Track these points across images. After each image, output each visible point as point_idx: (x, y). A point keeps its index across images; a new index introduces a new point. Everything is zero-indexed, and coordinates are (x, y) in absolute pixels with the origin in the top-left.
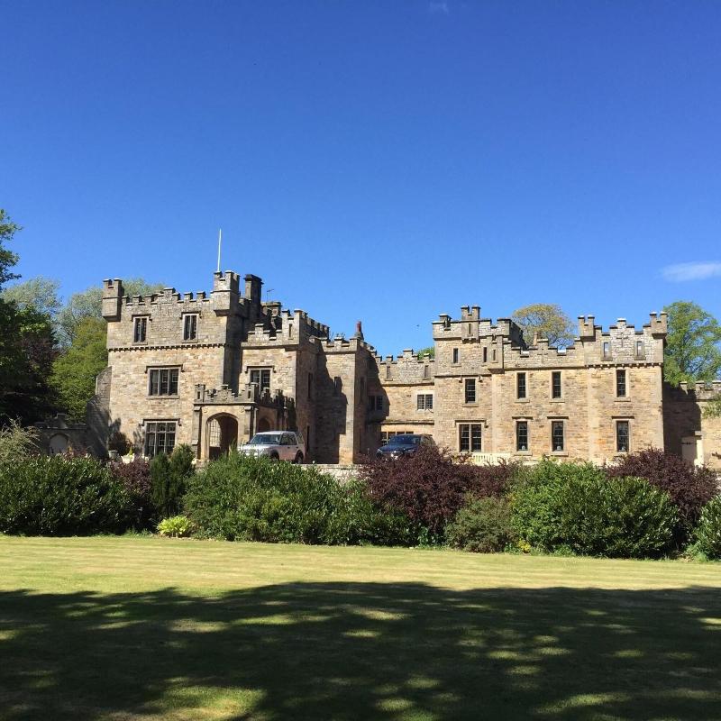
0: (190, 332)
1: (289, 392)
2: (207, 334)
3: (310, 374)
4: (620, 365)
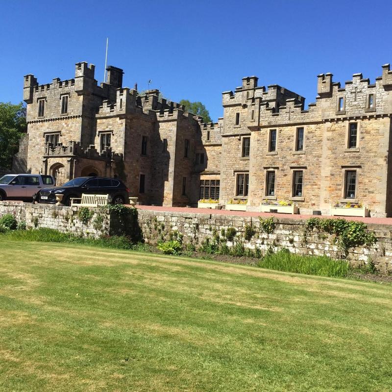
2: (73, 108)
3: (144, 137)
4: (351, 118)
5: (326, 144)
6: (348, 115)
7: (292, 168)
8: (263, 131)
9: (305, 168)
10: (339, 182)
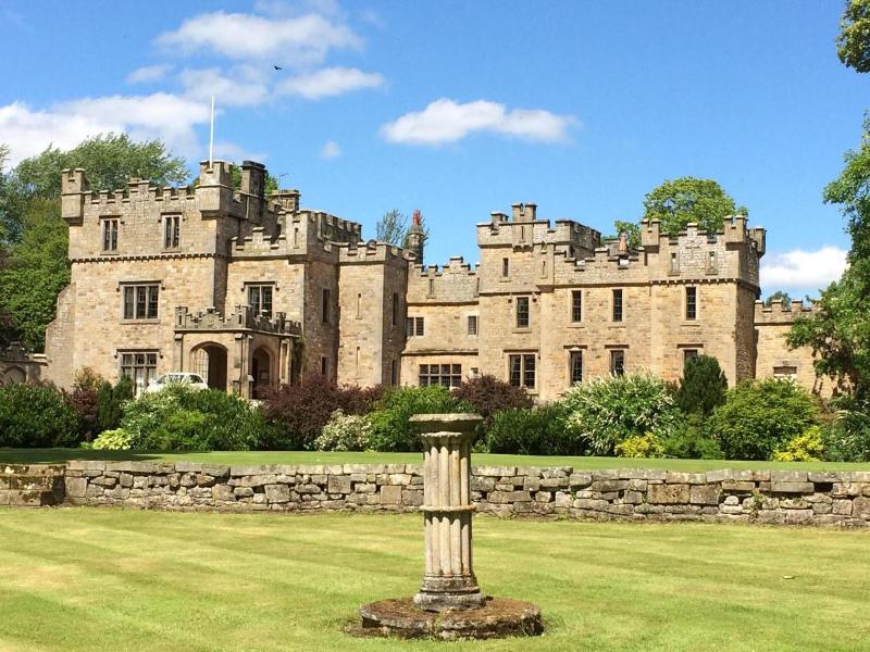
0: (172, 239)
1: (295, 314)
2: (192, 241)
3: (325, 291)
4: (688, 281)
5: (656, 314)
6: (683, 277)
7: (607, 347)
8: (559, 292)
9: (627, 346)
10: (675, 366)
